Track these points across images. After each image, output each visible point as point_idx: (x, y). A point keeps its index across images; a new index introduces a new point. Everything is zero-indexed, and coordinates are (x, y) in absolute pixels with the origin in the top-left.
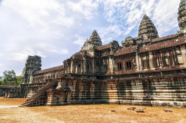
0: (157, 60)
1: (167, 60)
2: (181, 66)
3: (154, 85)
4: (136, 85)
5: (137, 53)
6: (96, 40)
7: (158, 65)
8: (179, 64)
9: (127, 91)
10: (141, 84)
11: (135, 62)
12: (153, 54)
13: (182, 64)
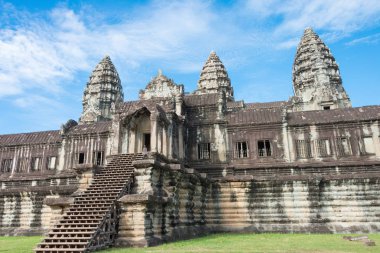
0: (327, 142)
1: (345, 143)
2: (372, 157)
3: (329, 191)
4: (292, 191)
5: (285, 124)
6: (111, 83)
7: (329, 153)
8: (368, 155)
9: (270, 204)
10: (306, 188)
11: (281, 141)
12: (318, 130)
13: (374, 154)
